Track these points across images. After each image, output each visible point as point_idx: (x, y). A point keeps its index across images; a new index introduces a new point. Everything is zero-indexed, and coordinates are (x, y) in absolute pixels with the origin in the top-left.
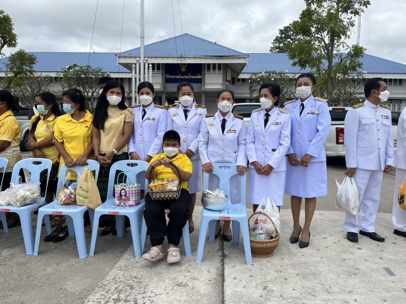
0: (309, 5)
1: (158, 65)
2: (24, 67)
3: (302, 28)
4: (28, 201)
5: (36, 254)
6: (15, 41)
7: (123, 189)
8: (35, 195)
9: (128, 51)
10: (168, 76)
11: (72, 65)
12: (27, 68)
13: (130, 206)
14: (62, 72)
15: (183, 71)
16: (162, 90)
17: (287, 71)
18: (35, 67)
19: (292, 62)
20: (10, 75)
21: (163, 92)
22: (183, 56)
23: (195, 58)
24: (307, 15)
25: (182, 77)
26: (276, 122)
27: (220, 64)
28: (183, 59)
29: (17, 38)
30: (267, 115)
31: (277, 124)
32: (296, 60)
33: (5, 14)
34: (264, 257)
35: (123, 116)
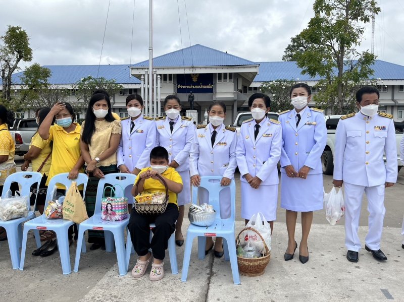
0: (317, 13)
1: (170, 75)
2: (39, 80)
3: (310, 36)
4: (15, 216)
5: (21, 269)
6: (31, 55)
7: (109, 203)
8: (22, 209)
9: (140, 63)
10: (179, 87)
11: (86, 77)
12: (42, 81)
13: (116, 220)
14: (77, 84)
15: (194, 81)
17: (298, 79)
18: (49, 80)
19: (301, 70)
20: (26, 88)
22: (195, 66)
23: (206, 68)
24: (315, 23)
25: (193, 87)
26: (267, 133)
27: (231, 74)
28: (194, 70)
29: (32, 52)
30: (257, 127)
31: (268, 135)
32: (305, 68)
33: (22, 30)
34: (253, 276)
35: (110, 129)
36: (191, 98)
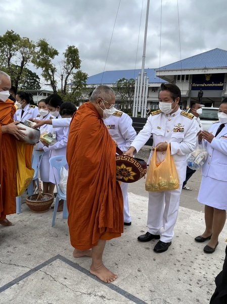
1: (187, 76)
10: (194, 85)
11: (121, 79)
12: (83, 82)
16: (187, 96)
18: (87, 81)
21: (188, 97)
22: (207, 67)
23: (217, 69)
25: (206, 85)
28: (206, 71)
29: (80, 63)
33: (75, 48)
36: (200, 95)
